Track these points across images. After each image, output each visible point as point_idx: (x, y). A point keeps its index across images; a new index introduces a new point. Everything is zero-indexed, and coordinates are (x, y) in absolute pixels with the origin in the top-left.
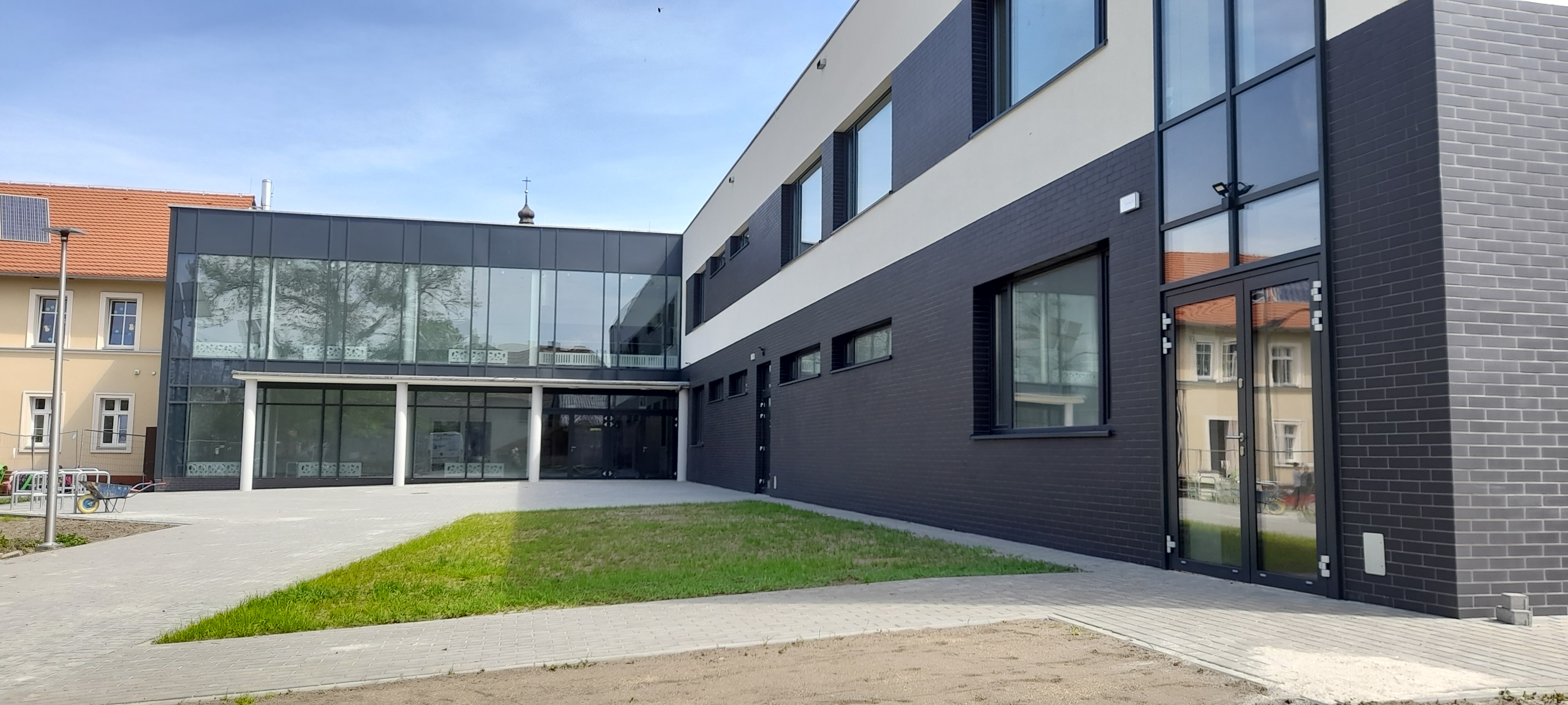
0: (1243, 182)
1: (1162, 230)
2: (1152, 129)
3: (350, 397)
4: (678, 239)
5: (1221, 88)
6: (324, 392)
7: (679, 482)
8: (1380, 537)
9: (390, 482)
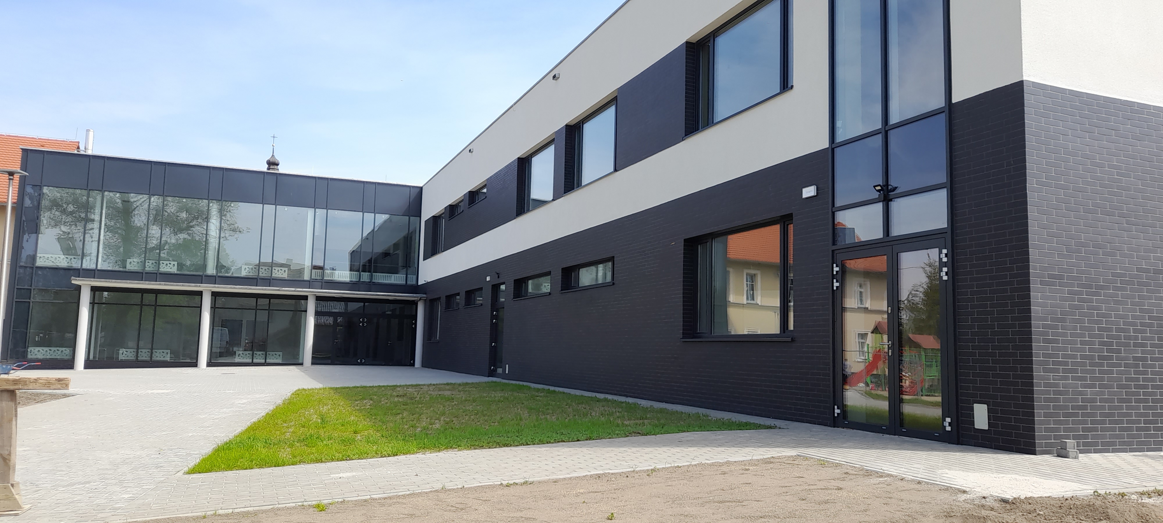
0: (892, 184)
1: (833, 211)
2: (828, 146)
3: (163, 299)
4: (419, 190)
5: (878, 125)
6: (142, 296)
7: (416, 368)
8: (985, 406)
9: (195, 365)
